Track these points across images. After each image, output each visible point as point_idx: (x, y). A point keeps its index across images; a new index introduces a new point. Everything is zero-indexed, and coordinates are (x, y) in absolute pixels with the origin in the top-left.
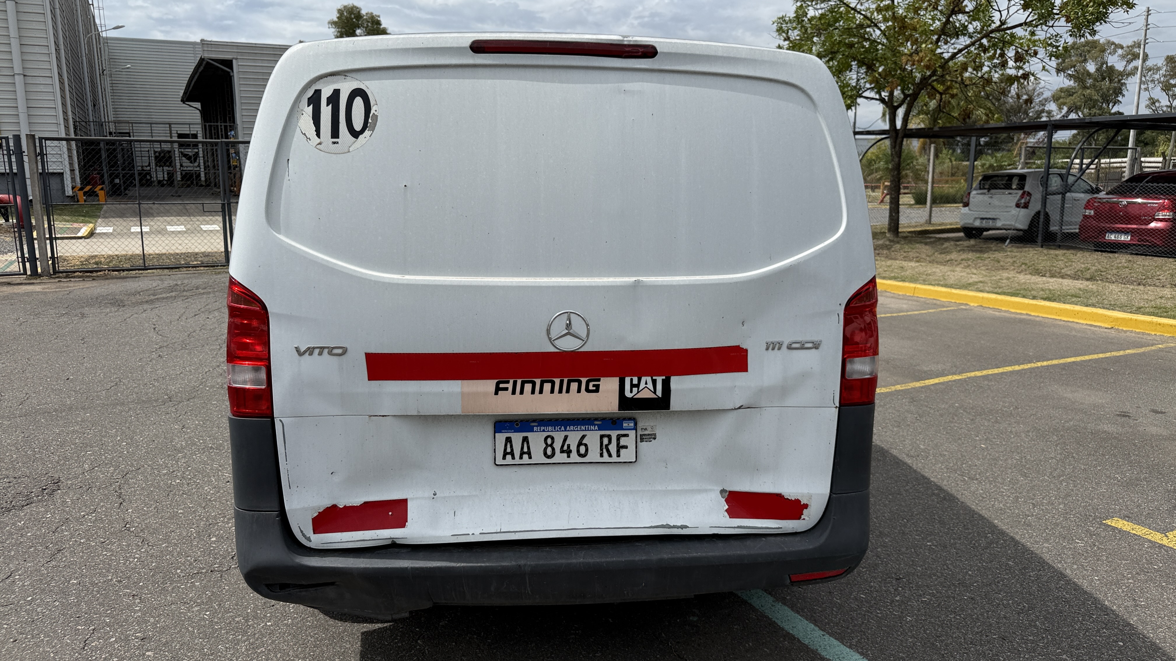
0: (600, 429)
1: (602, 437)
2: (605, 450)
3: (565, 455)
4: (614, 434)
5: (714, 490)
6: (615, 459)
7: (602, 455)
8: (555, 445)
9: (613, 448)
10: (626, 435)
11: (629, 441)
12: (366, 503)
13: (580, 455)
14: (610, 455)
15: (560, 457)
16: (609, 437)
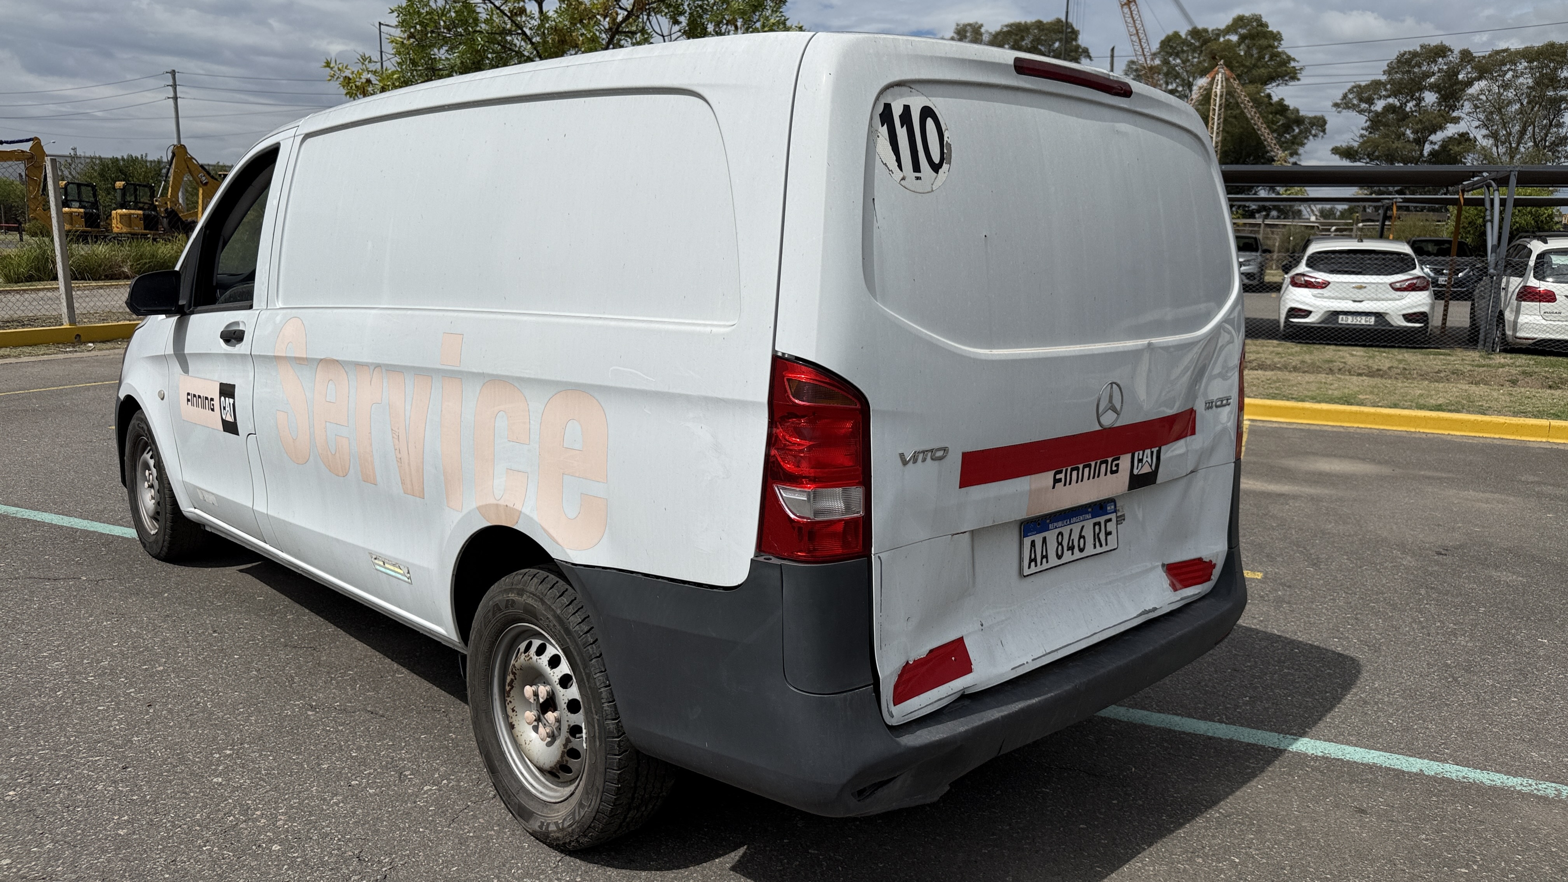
0: (1092, 518)
1: (1095, 524)
2: (1097, 540)
3: (1070, 552)
4: (1102, 519)
5: (1158, 566)
6: (1105, 548)
7: (1095, 547)
8: (1063, 543)
9: (1102, 536)
10: (1110, 520)
11: (1111, 526)
12: (931, 651)
13: (1081, 550)
14: (1101, 546)
15: (1067, 556)
16: (1099, 524)
